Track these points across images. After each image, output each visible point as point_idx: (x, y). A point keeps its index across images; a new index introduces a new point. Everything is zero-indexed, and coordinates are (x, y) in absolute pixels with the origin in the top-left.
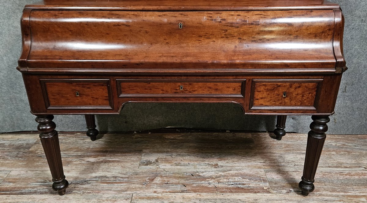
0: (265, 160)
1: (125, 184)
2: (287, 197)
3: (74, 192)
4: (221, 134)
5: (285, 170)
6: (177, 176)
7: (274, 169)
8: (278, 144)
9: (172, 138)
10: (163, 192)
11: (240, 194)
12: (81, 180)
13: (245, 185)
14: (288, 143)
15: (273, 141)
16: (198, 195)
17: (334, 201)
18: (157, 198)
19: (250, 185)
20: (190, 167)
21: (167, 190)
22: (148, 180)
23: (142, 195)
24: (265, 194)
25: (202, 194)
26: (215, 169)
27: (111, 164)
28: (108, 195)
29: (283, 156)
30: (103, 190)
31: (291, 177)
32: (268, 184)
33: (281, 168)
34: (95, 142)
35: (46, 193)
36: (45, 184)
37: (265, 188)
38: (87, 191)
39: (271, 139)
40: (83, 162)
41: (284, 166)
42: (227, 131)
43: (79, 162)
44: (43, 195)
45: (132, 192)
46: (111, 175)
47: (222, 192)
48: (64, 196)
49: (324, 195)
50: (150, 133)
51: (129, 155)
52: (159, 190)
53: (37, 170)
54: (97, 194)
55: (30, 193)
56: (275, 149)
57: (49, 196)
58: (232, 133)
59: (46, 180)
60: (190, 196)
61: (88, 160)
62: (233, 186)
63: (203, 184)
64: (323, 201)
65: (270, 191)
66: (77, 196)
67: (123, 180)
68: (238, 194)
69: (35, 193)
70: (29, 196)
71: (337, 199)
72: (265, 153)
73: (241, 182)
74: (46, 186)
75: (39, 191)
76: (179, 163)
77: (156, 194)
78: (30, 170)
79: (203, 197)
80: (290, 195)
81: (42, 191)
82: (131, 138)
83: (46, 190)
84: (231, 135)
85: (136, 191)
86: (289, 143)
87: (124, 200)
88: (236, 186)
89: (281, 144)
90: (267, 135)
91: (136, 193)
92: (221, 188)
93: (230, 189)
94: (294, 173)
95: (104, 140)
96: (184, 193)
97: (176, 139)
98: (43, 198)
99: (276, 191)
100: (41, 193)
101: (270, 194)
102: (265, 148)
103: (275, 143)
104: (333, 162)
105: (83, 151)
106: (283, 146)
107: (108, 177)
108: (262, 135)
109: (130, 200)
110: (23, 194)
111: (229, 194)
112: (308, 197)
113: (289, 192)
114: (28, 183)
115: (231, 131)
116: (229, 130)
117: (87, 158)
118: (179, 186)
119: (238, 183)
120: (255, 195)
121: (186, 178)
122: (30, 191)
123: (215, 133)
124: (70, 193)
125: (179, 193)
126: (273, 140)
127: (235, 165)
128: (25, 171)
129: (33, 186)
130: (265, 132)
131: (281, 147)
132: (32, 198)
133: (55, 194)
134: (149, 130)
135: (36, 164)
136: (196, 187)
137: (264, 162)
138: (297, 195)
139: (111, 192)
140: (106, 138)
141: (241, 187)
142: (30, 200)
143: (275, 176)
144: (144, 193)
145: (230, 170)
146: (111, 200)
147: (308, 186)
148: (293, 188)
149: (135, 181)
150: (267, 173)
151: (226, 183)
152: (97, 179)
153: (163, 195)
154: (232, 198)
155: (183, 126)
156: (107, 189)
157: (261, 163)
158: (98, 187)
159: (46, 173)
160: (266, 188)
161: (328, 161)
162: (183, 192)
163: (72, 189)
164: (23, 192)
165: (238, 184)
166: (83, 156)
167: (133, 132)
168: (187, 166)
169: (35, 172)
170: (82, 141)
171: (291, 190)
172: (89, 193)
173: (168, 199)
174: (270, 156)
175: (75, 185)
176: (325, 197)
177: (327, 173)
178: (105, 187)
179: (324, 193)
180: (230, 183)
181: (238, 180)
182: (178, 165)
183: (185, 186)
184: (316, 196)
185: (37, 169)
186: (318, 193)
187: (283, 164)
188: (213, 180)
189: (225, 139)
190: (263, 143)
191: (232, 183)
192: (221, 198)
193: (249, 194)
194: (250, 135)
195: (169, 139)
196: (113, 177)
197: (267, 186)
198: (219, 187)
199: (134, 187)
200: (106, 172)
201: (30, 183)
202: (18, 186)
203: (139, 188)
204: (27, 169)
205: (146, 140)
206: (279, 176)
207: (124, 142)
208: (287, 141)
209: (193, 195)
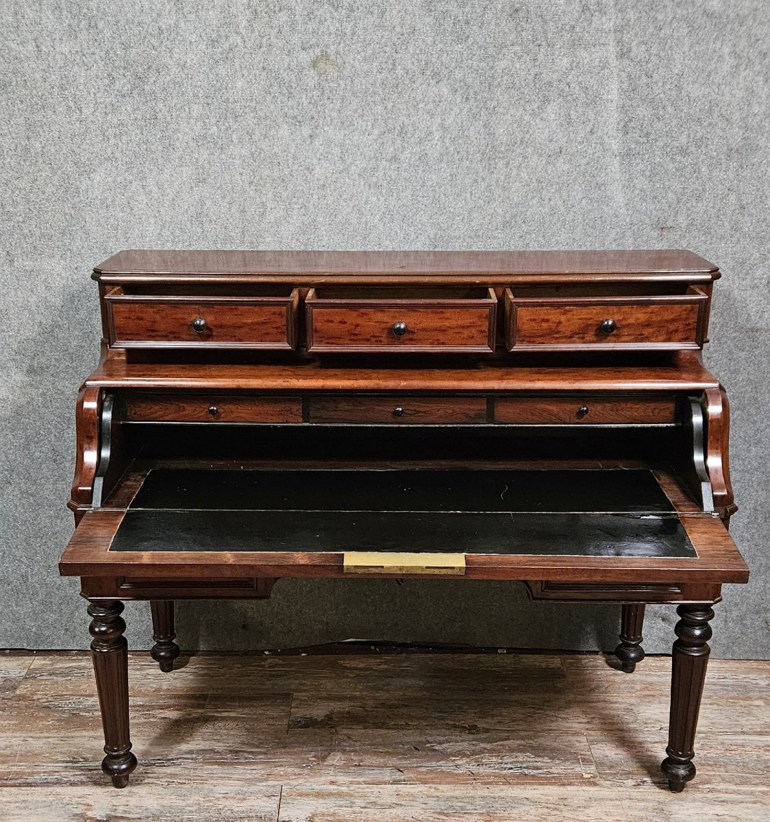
0: (590, 716)
1: (260, 766)
2: (635, 793)
3: (146, 781)
4: (483, 657)
5: (637, 739)
6: (381, 750)
7: (611, 736)
8: (624, 682)
9: (362, 666)
10: (352, 783)
11: (528, 787)
12: (158, 758)
13: (541, 769)
14: (650, 679)
15: (614, 674)
16: (433, 790)
17: (742, 802)
18: (340, 795)
19: (551, 771)
20: (411, 732)
21: (361, 780)
22: (314, 759)
23: (304, 789)
24: (585, 788)
25: (440, 787)
26: (471, 737)
27: (220, 724)
28: (224, 788)
29: (636, 709)
30: (212, 778)
31: (649, 753)
32: (593, 768)
33: (626, 734)
34: (170, 675)
35: (82, 783)
36: (76, 765)
37: (586, 776)
38: (175, 781)
39: (608, 670)
40: (152, 720)
41: (635, 730)
42: (499, 651)
43: (143, 720)
44: (79, 788)
45: (279, 783)
46: (225, 748)
47: (486, 784)
48: (125, 790)
49: (719, 791)
50: (303, 655)
51: (261, 706)
52: (341, 779)
53: (49, 737)
54: (200, 786)
55: (46, 784)
56: (615, 692)
57: (93, 790)
58: (512, 656)
59: (76, 757)
60: (412, 791)
61: (163, 716)
62: (511, 771)
63: (443, 768)
64: (717, 803)
65: (598, 783)
66: (155, 789)
67: (256, 759)
68: (523, 787)
69: (58, 783)
70: (46, 788)
71: (748, 798)
72: (593, 702)
73: (530, 764)
74: (80, 769)
75: (66, 779)
76: (383, 723)
77: (335, 787)
78: (31, 737)
79: (443, 794)
80: (641, 790)
81: (72, 779)
82: (258, 666)
83: (83, 777)
84: (509, 660)
85: (288, 782)
86: (655, 679)
87: (265, 799)
88: (520, 771)
89: (633, 682)
90: (600, 660)
91: (288, 784)
92: (483, 776)
93: (505, 777)
94: (656, 745)
95: (193, 670)
96: (399, 786)
97: (371, 669)
98: (80, 794)
99: (612, 782)
100: (73, 784)
101: (596, 788)
102: (593, 690)
103: (617, 679)
104: (753, 722)
105: (145, 695)
106: (638, 687)
107: (218, 752)
108: (587, 660)
109: (278, 798)
110: (31, 786)
111: (502, 787)
112: (683, 794)
113: (639, 785)
114: (36, 764)
115: (510, 650)
116: (505, 648)
117: (161, 711)
118: (388, 771)
119: (524, 765)
120: (562, 788)
121: (403, 754)
122: (45, 779)
123: (469, 656)
124: (139, 784)
125: (387, 786)
126: (613, 671)
127: (516, 727)
128: (22, 739)
129: (50, 769)
130: (596, 653)
131: (632, 688)
132: (54, 793)
133: (106, 784)
134: (301, 648)
135: (41, 723)
136: (427, 773)
137: (588, 723)
138: (658, 790)
139: (232, 782)
140: (198, 666)
141: (532, 773)
142: (51, 798)
143: (610, 752)
144: (307, 784)
145: (506, 740)
146: (235, 798)
147: (682, 767)
148: (651, 775)
149: (284, 760)
150: (593, 746)
151: (496, 766)
152: (194, 756)
153: (352, 788)
154: (509, 794)
155: (386, 639)
156: (220, 775)
157: (581, 725)
158: (199, 773)
159: (71, 742)
160: (589, 776)
161: (743, 721)
162: (396, 782)
163: (140, 775)
164: (28, 781)
165: (524, 768)
166: (149, 706)
167: (263, 652)
168: (403, 729)
169: (44, 740)
170: (138, 673)
171: (645, 779)
172: (181, 784)
173: (364, 796)
174: (603, 709)
175: (145, 768)
176: (722, 795)
177: (735, 747)
178: (215, 772)
179: (722, 786)
180: (505, 766)
181: (524, 759)
182: (380, 728)
183: (401, 771)
184: (702, 792)
185: (47, 735)
186: (707, 786)
187: (632, 726)
188: (465, 760)
189: (494, 669)
190: (589, 680)
191: (509, 766)
192: (484, 794)
193: (548, 787)
194: (556, 661)
195: (355, 668)
196: (231, 751)
197: (592, 772)
198: (479, 774)
199: (282, 773)
200: (213, 742)
201: (39, 763)
202: (14, 769)
203: (295, 775)
204: (24, 735)
205: (298, 672)
206: (620, 751)
207: (243, 676)
208: (649, 675)
209: (419, 789)
